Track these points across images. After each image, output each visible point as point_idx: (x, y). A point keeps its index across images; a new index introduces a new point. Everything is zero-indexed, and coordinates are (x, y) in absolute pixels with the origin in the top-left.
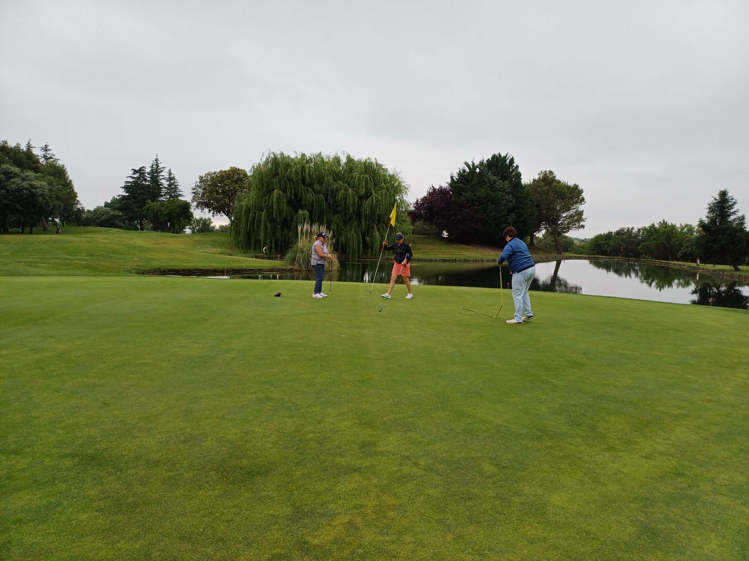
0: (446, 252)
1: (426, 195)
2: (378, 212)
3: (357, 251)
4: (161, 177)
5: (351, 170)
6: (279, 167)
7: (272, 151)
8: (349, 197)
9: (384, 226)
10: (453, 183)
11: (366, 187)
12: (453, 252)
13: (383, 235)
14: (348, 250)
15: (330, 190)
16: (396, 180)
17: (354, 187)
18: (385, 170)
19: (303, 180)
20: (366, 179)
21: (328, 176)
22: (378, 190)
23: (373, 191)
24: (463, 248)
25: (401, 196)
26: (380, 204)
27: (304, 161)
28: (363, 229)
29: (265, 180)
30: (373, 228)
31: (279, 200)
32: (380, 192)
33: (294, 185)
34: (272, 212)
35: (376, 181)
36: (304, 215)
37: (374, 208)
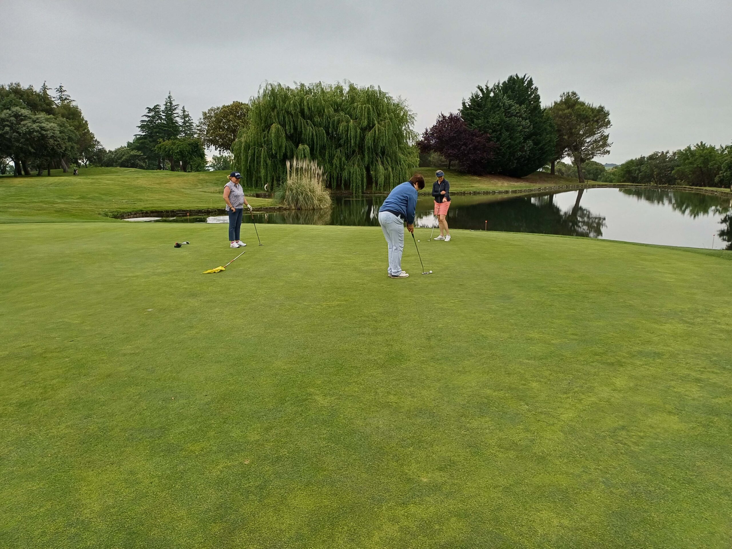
0: (455, 184)
1: (435, 124)
2: (381, 144)
3: (360, 186)
4: (175, 115)
5: (353, 100)
6: (277, 99)
7: (269, 83)
8: (351, 129)
9: (389, 159)
10: (465, 110)
11: (368, 117)
12: (463, 184)
13: (387, 168)
14: (351, 185)
15: (331, 122)
16: (402, 109)
17: (356, 119)
18: (389, 99)
19: (302, 112)
20: (369, 109)
21: (328, 108)
22: (381, 121)
23: (376, 122)
24: (474, 180)
25: (407, 126)
26: (383, 135)
27: (304, 91)
28: (366, 163)
29: (263, 114)
30: (377, 161)
31: (278, 136)
32: (383, 123)
33: (292, 118)
34: (272, 147)
35: (379, 111)
36: (304, 150)
37: (377, 140)
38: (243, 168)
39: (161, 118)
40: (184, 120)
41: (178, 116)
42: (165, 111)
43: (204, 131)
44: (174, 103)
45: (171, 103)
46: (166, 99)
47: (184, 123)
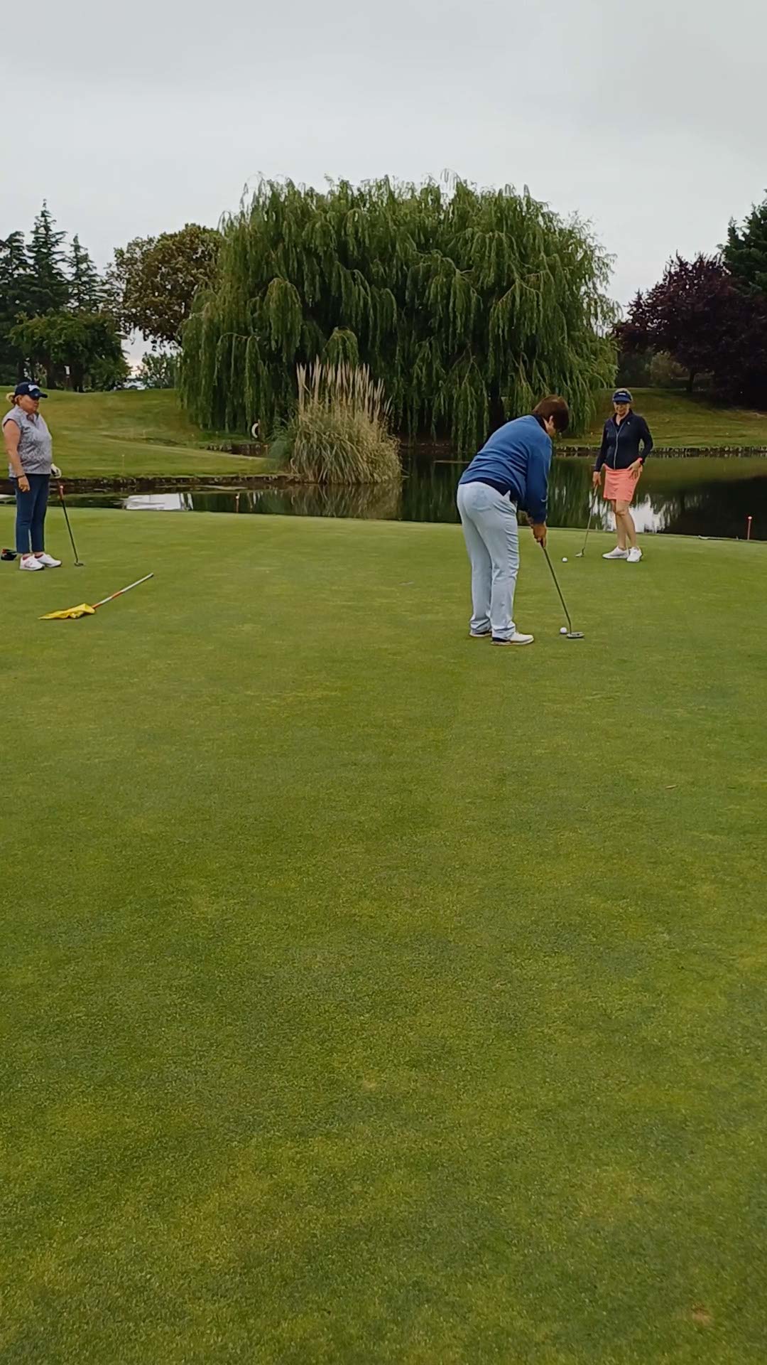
0: (701, 430)
1: (661, 282)
2: (527, 330)
3: (475, 431)
5: (464, 220)
6: (284, 219)
7: (266, 179)
8: (455, 293)
9: (544, 365)
10: (735, 247)
11: (498, 264)
12: (720, 430)
13: (539, 388)
14: (453, 428)
15: (409, 274)
16: (580, 243)
17: (470, 267)
18: (549, 218)
19: (342, 248)
20: (500, 242)
21: (404, 241)
22: (529, 272)
23: (516, 275)
24: (750, 419)
25: (591, 285)
26: (532, 308)
27: (347, 200)
28: (491, 374)
29: (252, 254)
30: (516, 370)
31: (284, 308)
32: (532, 277)
33: (319, 265)
34: (270, 334)
35: (525, 249)
36: (344, 342)
37: (519, 319)
38: (203, 383)
39: (26, 263)
40: (78, 268)
41: (63, 260)
42: (34, 247)
43: (118, 295)
44: (54, 229)
45: (47, 229)
46: (37, 218)
47: (77, 275)
